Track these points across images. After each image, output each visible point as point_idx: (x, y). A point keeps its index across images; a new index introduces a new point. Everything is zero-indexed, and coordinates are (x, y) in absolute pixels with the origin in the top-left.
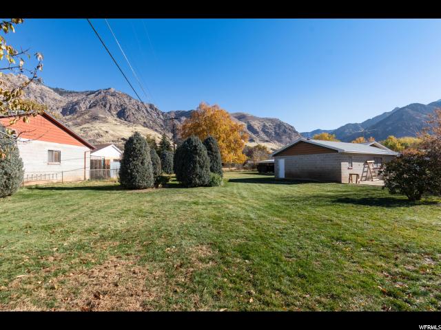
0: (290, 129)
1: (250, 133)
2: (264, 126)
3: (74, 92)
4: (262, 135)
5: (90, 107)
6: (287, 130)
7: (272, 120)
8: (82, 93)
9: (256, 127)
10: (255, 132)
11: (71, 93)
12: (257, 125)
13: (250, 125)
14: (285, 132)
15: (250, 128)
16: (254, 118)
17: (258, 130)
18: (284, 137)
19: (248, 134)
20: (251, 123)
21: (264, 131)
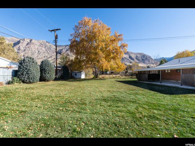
0: (149, 58)
1: (130, 60)
2: (137, 56)
3: (61, 46)
4: (136, 60)
5: (66, 51)
6: (148, 58)
7: (140, 54)
8: (64, 46)
9: (133, 57)
10: (132, 59)
11: (60, 46)
12: (133, 56)
13: (130, 56)
14: (146, 59)
15: (130, 57)
16: (132, 53)
17: (134, 58)
18: (146, 61)
19: (129, 60)
20: (131, 55)
21: (136, 58)
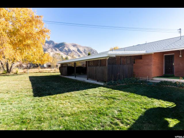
2: (85, 50)
4: (84, 53)
6: (94, 52)
7: (88, 48)
9: (81, 50)
10: (81, 52)
15: (79, 50)
16: (80, 46)
17: (82, 52)
19: (77, 53)
20: (79, 48)
21: (84, 52)
